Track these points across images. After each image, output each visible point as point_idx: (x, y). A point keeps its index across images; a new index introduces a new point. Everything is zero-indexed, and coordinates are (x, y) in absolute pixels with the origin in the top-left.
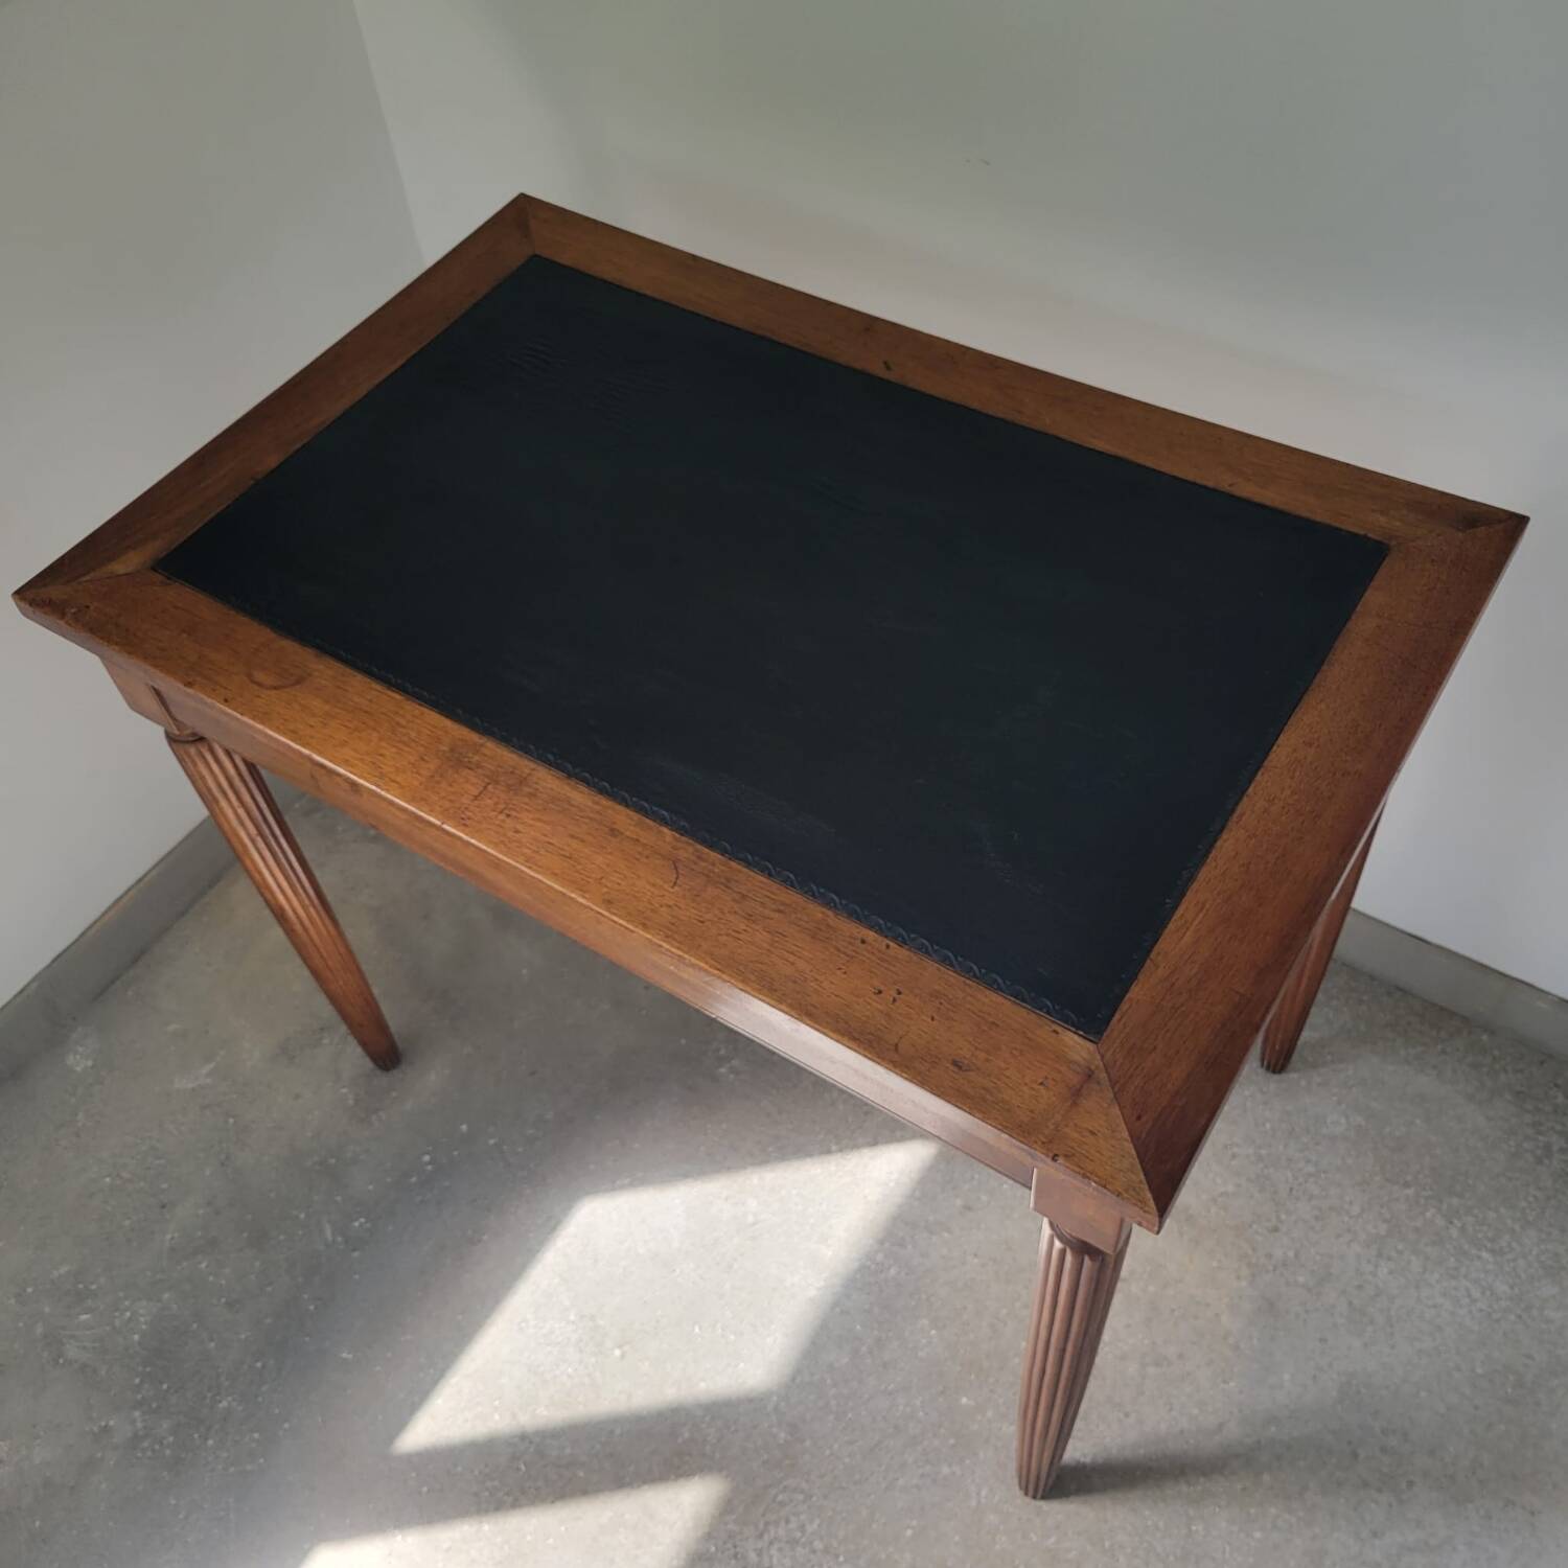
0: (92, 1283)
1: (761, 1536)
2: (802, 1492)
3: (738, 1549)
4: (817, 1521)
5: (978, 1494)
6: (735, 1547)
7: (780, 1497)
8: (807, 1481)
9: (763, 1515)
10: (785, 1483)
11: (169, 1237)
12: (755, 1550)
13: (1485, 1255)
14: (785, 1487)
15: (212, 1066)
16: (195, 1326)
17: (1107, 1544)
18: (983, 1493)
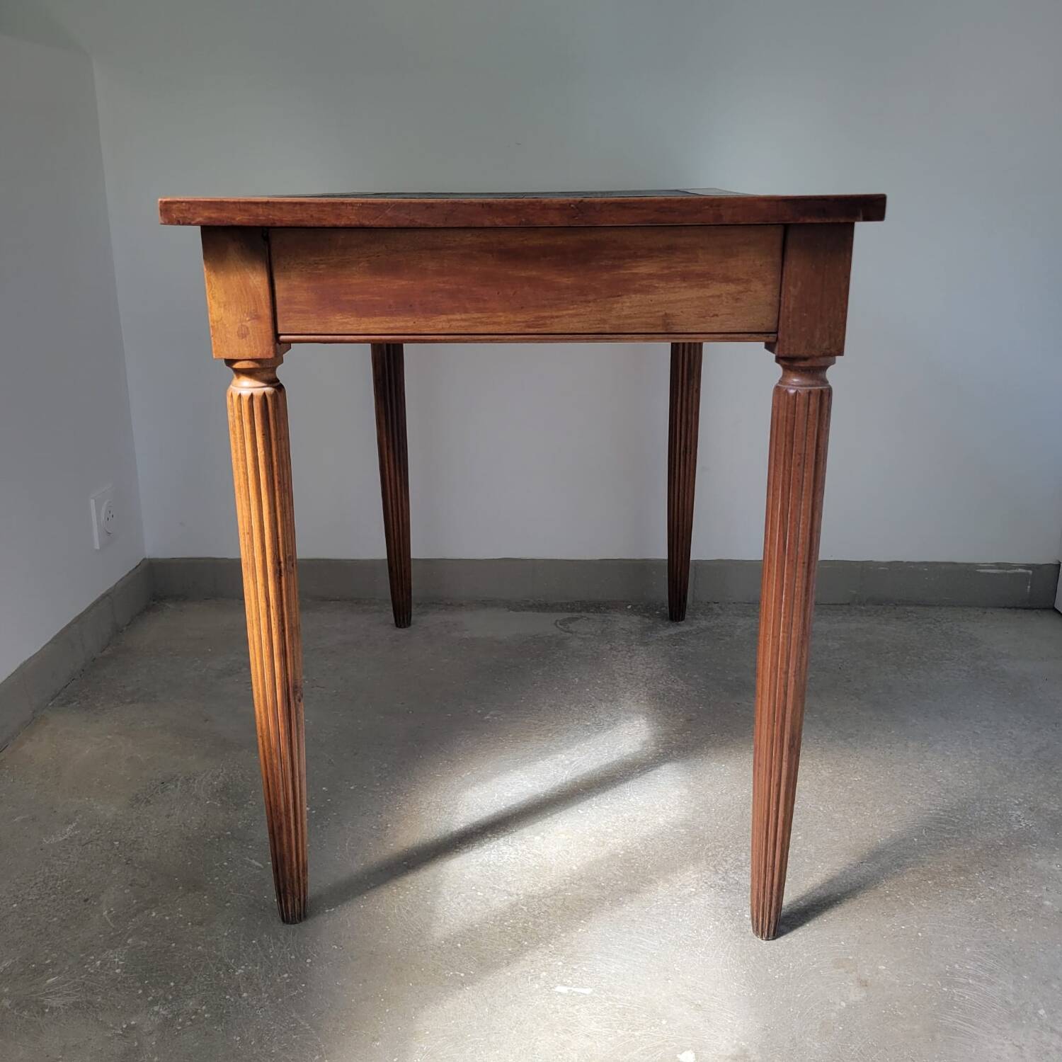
0: (46, 959)
1: (717, 873)
2: (720, 847)
3: (709, 883)
4: (744, 854)
5: (819, 810)
6: (706, 883)
7: (710, 854)
8: (719, 841)
9: (709, 864)
10: (707, 847)
11: (105, 913)
12: (720, 879)
13: (947, 662)
14: (708, 849)
15: (74, 825)
16: (173, 945)
17: (906, 802)
18: (821, 809)
